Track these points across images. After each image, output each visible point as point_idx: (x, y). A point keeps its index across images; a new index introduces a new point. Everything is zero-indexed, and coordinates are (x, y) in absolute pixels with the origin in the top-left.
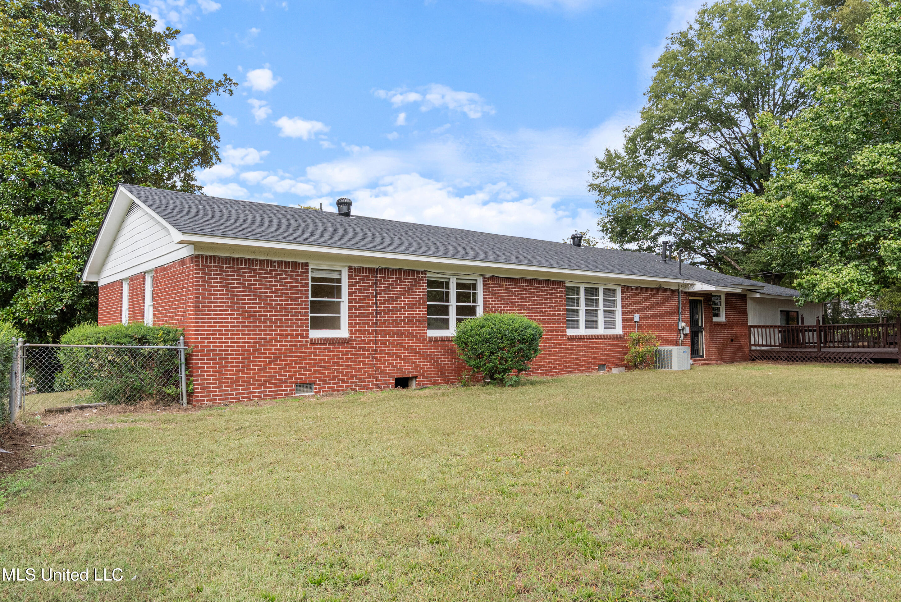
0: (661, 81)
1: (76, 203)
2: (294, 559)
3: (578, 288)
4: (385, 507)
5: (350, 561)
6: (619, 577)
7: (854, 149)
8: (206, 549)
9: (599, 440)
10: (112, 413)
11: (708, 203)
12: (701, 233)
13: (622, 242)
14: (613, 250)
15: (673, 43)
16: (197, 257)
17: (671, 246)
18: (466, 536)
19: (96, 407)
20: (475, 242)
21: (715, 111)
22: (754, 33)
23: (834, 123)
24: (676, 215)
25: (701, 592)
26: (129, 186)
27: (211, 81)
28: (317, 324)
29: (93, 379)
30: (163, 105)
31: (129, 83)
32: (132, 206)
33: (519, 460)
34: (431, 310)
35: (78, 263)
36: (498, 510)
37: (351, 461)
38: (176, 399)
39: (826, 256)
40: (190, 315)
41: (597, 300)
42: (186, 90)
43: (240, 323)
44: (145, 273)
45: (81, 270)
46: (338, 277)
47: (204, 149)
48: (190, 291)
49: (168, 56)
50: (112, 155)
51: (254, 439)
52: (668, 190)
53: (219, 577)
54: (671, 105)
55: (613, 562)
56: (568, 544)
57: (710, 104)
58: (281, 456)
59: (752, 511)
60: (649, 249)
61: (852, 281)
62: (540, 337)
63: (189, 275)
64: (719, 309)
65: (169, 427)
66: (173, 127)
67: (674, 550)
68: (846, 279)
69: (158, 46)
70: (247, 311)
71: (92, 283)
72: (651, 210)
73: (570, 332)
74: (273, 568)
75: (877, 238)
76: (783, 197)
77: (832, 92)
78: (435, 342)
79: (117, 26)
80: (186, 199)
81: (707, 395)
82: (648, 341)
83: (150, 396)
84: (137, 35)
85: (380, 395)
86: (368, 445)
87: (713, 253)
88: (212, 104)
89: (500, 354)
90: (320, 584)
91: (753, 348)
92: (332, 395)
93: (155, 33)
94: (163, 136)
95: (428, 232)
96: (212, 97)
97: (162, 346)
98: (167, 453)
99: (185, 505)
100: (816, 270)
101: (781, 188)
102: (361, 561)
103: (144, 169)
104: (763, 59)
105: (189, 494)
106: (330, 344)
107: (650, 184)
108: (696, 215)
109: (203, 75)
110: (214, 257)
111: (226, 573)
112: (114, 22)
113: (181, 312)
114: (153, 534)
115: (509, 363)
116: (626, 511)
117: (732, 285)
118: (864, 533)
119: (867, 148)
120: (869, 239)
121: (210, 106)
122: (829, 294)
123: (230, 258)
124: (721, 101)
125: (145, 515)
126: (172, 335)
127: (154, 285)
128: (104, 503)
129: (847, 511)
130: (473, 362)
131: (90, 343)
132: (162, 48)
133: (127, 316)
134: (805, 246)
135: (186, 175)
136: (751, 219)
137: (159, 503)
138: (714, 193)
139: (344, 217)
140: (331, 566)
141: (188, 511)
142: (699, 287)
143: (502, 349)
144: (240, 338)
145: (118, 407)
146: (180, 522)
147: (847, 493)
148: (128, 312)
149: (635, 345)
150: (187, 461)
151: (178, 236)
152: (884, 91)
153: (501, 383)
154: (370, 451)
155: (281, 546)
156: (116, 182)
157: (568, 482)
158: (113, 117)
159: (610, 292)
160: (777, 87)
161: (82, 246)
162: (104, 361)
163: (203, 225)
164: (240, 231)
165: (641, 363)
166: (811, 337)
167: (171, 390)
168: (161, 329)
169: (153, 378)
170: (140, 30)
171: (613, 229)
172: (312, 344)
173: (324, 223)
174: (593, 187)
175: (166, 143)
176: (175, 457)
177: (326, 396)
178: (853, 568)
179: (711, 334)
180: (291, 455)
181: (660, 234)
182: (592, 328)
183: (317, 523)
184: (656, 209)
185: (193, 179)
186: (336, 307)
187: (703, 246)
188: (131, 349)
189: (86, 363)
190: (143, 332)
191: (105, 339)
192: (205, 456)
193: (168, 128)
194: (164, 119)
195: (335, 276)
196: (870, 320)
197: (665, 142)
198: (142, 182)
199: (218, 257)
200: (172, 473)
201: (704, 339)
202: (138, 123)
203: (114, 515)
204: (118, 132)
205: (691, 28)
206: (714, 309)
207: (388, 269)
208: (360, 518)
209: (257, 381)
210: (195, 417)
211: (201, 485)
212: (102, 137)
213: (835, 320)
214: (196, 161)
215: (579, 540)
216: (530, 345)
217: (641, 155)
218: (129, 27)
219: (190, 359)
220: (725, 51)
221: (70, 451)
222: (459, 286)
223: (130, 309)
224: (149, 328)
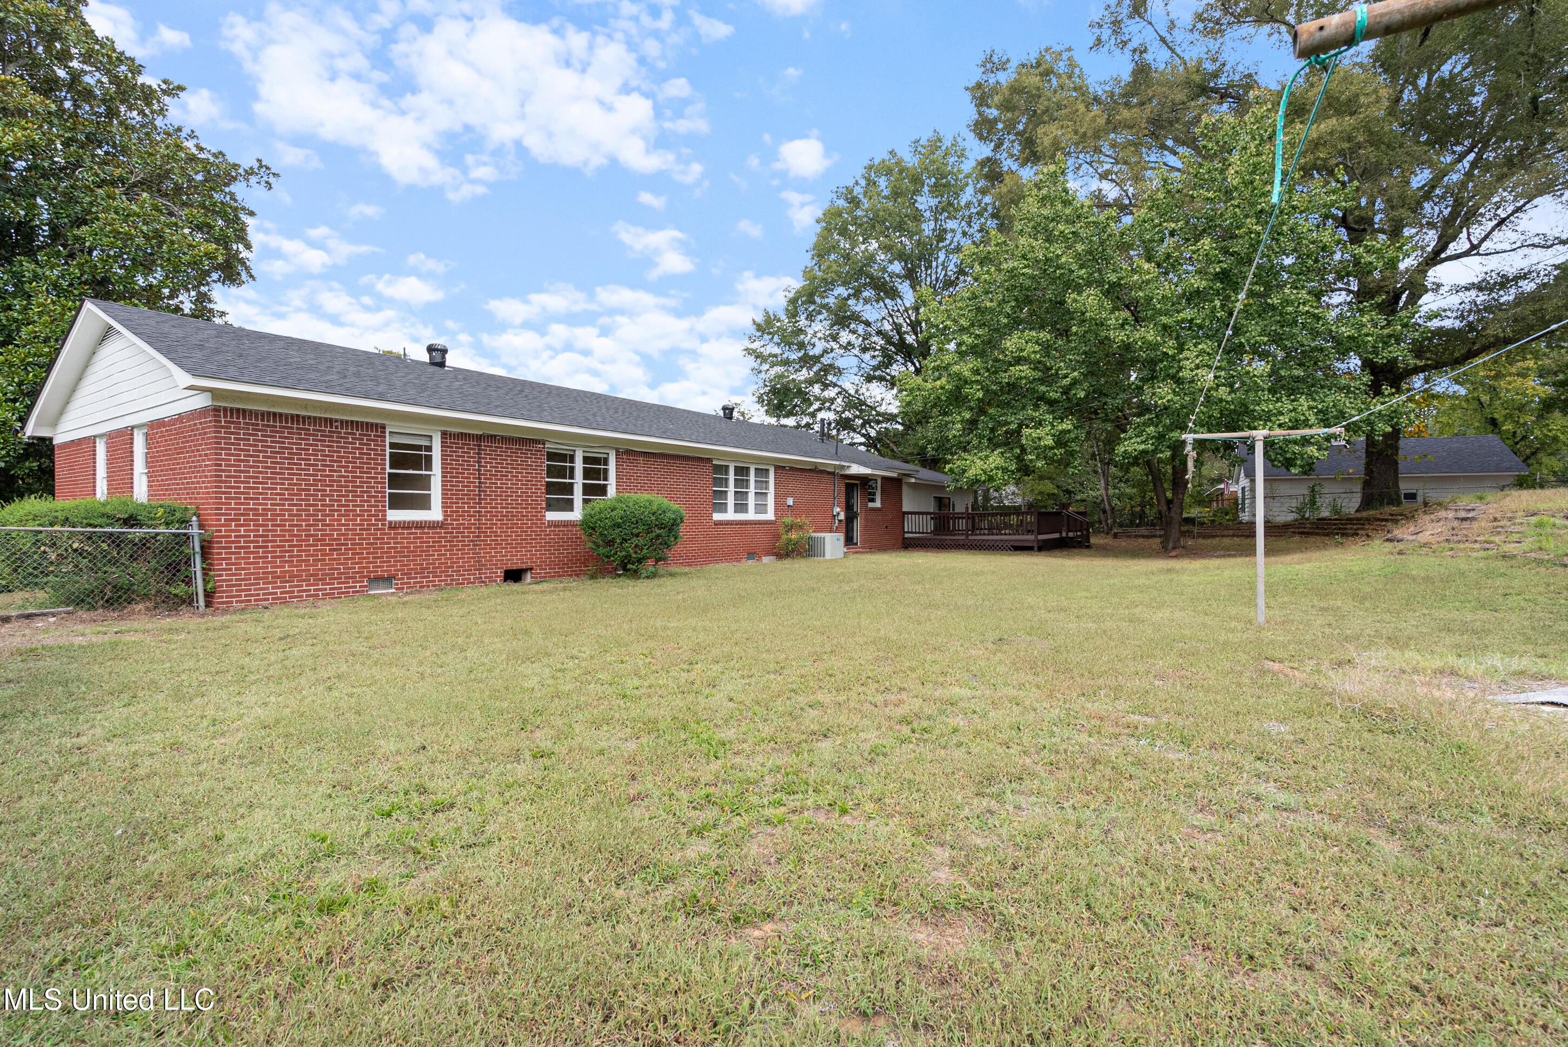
0: (825, 238)
1: (8, 320)
2: (355, 789)
3: (727, 467)
4: (479, 720)
5: (431, 785)
6: (740, 774)
7: (1005, 334)
8: (230, 789)
9: (738, 635)
10: (83, 621)
11: (869, 379)
12: (861, 411)
13: (778, 417)
14: (770, 426)
15: (838, 197)
16: (216, 410)
17: (829, 424)
18: (577, 747)
19: (53, 615)
20: (608, 408)
21: (879, 278)
22: (919, 198)
23: (988, 304)
24: (837, 390)
25: (818, 781)
26: (103, 303)
27: (236, 166)
28: (397, 502)
29: (47, 575)
30: (159, 191)
31: (99, 152)
32: (107, 334)
33: (647, 661)
34: (550, 488)
35: (14, 409)
36: (617, 715)
37: (440, 671)
38: (189, 601)
39: (975, 442)
40: (206, 488)
41: (747, 481)
42: (196, 174)
43: (286, 500)
44: (133, 428)
45: (23, 420)
46: (427, 444)
47: (227, 261)
48: (206, 455)
49: (166, 121)
50: (71, 256)
51: (306, 650)
52: (829, 362)
53: (247, 820)
54: (835, 268)
55: (738, 760)
56: (692, 746)
57: (874, 270)
58: (344, 668)
59: (879, 699)
60: (808, 425)
61: (997, 468)
62: (682, 521)
63: (205, 433)
64: (874, 494)
65: (176, 638)
66: (176, 224)
67: (800, 743)
68: (993, 466)
69: (149, 104)
70: (295, 484)
71: (42, 439)
72: (810, 382)
73: (717, 517)
74: (326, 803)
75: (1020, 426)
76: (939, 378)
77: (988, 272)
78: (555, 526)
79: (75, 64)
80: (199, 329)
81: (855, 585)
82: (801, 527)
83: (146, 597)
84: (111, 83)
85: (484, 590)
86: (463, 650)
87: (873, 433)
88: (239, 198)
89: (635, 541)
90: (389, 815)
91: (907, 535)
92: (420, 592)
93: (143, 85)
94: (158, 235)
95: (549, 393)
96: (238, 188)
97: (162, 530)
98: (172, 672)
99: (200, 736)
100: (966, 456)
101: (936, 369)
102: (445, 785)
103: (128, 279)
104: (928, 228)
105: (205, 723)
106: (416, 528)
107: (811, 353)
108: (857, 391)
109: (224, 155)
110: (244, 411)
111: (258, 814)
112: (71, 58)
113: (193, 483)
114: (148, 777)
115: (645, 551)
116: (756, 708)
117: (888, 468)
118: (975, 712)
119: (1016, 335)
120: (1013, 427)
121: (236, 201)
122: (978, 481)
123: (269, 413)
124: (884, 270)
125: (135, 753)
126: (178, 515)
127: (149, 445)
128: (68, 742)
129: (965, 693)
130: (602, 550)
131: (39, 525)
132: (156, 107)
133: (105, 488)
134: (956, 429)
135: (199, 293)
136: (908, 399)
137: (158, 736)
138: (875, 368)
139: (437, 368)
140: (406, 794)
141: (206, 743)
142: (856, 469)
143: (637, 535)
144: (286, 520)
145: (92, 614)
146: (191, 758)
147: (966, 676)
148: (105, 482)
149: (787, 531)
150: (204, 681)
151: (186, 379)
152: (1033, 277)
153: (635, 574)
154: (466, 658)
155: (339, 776)
156: (80, 294)
157: (698, 682)
158: (70, 199)
159: (761, 472)
160: (940, 261)
161: (20, 384)
162: (66, 550)
163: (226, 366)
164: (283, 378)
165: (793, 551)
166: (962, 524)
167: (180, 589)
168: (161, 506)
169: (149, 573)
170: (117, 77)
171: (770, 401)
172: (390, 528)
173: (408, 374)
174: (749, 351)
175: (165, 247)
176: (184, 677)
177: (412, 593)
178: (959, 745)
179: (866, 520)
180: (358, 667)
181: (820, 409)
182: (742, 511)
183: (388, 746)
184: (816, 382)
185: (210, 301)
186: (425, 482)
187: (863, 425)
188: (111, 534)
189: (35, 553)
190: (131, 510)
191: (67, 519)
192: (231, 673)
193: (168, 225)
194: (161, 211)
195: (424, 443)
196: (1014, 507)
197: (825, 306)
198: (125, 298)
199: (251, 411)
200: (178, 695)
201: (858, 525)
202: (116, 213)
203: (84, 758)
204: (80, 222)
205: (857, 183)
206: (870, 494)
207: (495, 436)
208: (447, 736)
209: (312, 575)
210: (217, 624)
211: (224, 710)
212: (54, 228)
213: (985, 508)
214: (215, 276)
215: (703, 741)
216: (670, 530)
217: (803, 322)
218: (98, 69)
219: (210, 548)
220: (890, 215)
221: (10, 676)
222: (586, 460)
223: (110, 479)
224: (142, 505)
